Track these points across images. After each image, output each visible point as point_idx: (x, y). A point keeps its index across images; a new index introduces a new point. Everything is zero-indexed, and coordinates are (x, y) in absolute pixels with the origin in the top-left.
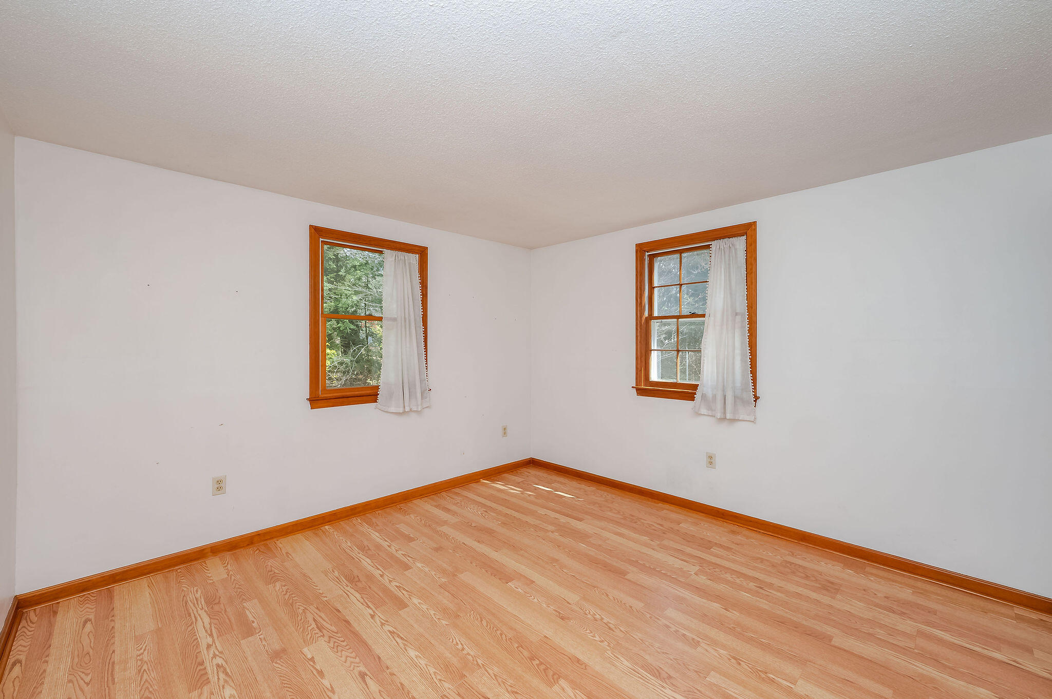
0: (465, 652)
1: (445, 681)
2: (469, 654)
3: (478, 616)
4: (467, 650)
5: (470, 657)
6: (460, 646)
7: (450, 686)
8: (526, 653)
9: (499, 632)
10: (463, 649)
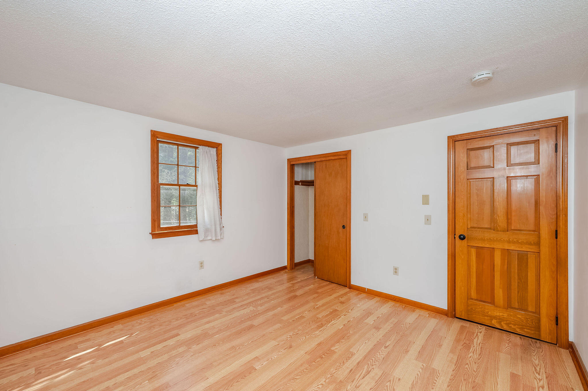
0: (324, 383)
1: (347, 388)
2: (325, 381)
3: (291, 381)
4: (322, 382)
5: (327, 381)
6: (320, 386)
7: (349, 386)
8: (318, 360)
9: (305, 370)
10: (322, 384)
